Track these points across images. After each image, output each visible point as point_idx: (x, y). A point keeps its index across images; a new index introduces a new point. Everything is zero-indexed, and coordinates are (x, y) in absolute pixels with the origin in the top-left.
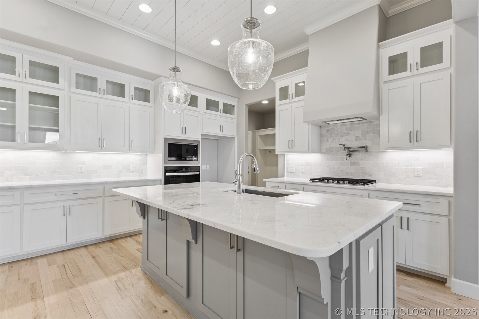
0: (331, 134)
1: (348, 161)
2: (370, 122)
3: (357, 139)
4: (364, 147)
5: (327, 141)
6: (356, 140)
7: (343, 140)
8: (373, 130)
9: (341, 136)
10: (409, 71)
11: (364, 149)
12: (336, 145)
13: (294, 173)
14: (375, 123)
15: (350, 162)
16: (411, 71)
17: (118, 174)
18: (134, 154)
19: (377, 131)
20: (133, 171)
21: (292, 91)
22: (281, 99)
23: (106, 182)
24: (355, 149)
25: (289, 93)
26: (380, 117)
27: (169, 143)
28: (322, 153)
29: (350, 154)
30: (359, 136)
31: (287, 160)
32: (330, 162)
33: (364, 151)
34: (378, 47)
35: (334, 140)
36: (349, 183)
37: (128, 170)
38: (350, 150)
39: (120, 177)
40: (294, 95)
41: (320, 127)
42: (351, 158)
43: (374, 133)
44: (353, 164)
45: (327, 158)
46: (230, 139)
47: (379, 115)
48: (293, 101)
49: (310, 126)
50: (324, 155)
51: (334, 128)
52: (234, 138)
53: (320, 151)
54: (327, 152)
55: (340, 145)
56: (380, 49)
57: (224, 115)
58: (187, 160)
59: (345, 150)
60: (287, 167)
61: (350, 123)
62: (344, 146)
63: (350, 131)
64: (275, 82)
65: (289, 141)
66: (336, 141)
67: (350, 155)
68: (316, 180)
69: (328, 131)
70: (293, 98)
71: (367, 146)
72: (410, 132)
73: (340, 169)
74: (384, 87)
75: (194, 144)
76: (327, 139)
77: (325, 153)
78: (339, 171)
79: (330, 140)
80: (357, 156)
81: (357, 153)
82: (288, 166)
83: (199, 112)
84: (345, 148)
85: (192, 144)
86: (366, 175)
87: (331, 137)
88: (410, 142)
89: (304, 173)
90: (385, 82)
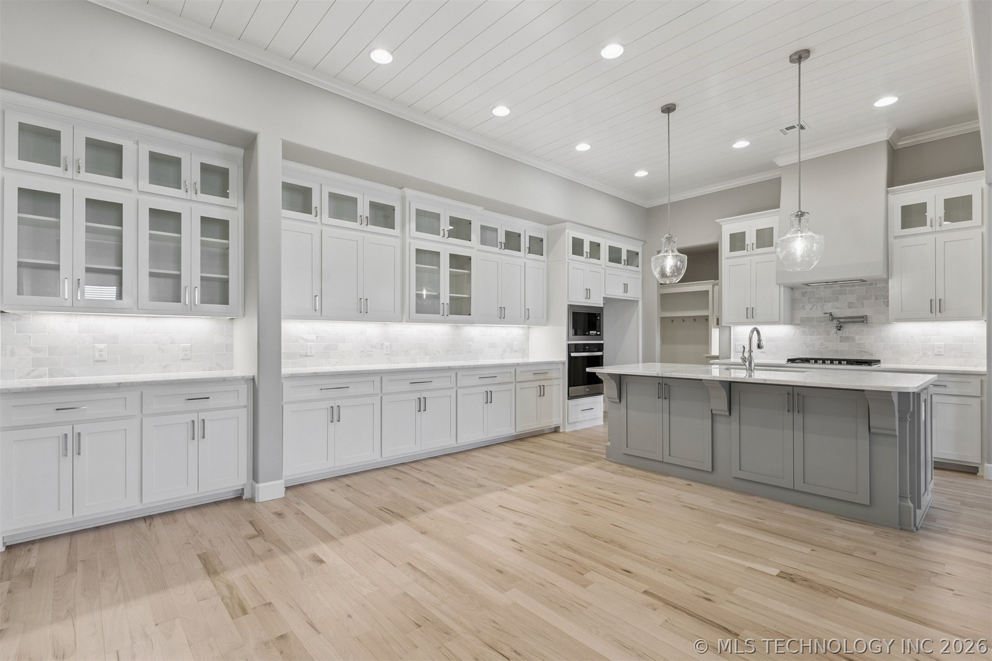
0: (809, 298)
1: (837, 335)
2: (871, 284)
3: (851, 305)
4: (862, 317)
5: (803, 308)
6: (849, 307)
7: (829, 308)
8: (875, 294)
9: (826, 302)
10: (930, 226)
11: (862, 320)
12: (817, 312)
14: (878, 285)
15: (840, 337)
16: (931, 226)
17: (502, 355)
19: (880, 296)
21: (751, 239)
22: (732, 249)
24: (847, 320)
25: (746, 243)
26: (890, 280)
27: (573, 311)
28: (795, 324)
29: (841, 327)
30: (853, 303)
31: (734, 334)
32: (808, 336)
33: (863, 322)
34: (887, 192)
35: (815, 306)
36: (847, 364)
37: (512, 348)
38: (841, 320)
39: (504, 358)
40: (755, 246)
41: (792, 288)
42: (841, 332)
43: (876, 299)
44: (843, 339)
45: (803, 331)
46: (633, 302)
47: (888, 278)
48: (754, 253)
49: (782, 289)
50: (798, 327)
51: (814, 290)
52: (638, 301)
53: (791, 322)
54: (804, 322)
55: (825, 313)
56: (889, 195)
57: (628, 269)
58: (590, 335)
59: (832, 320)
60: (735, 344)
62: (831, 315)
63: (840, 295)
64: (722, 225)
65: (747, 308)
66: (817, 308)
67: (839, 328)
68: (797, 360)
69: (804, 294)
70: (753, 250)
71: (866, 316)
72: (931, 300)
73: (825, 346)
74: (895, 244)
75: (597, 312)
76: (804, 306)
77: (799, 325)
78: (823, 348)
79: (808, 307)
80: (850, 330)
81: (850, 325)
83: (601, 265)
84: (832, 317)
85: (595, 312)
86: (864, 354)
87: (809, 303)
88: (931, 312)
90: (896, 237)
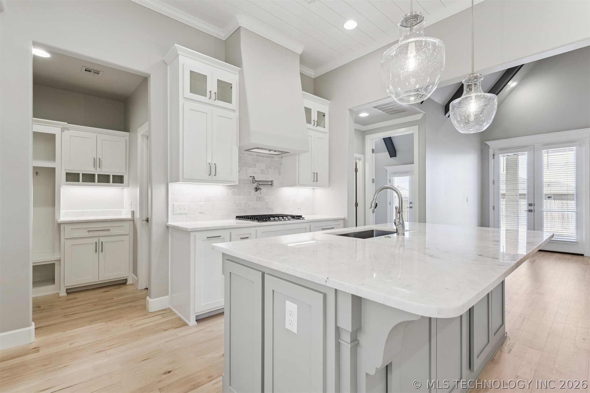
1: (255, 196)
2: (272, 157)
3: (262, 172)
7: (250, 172)
8: (274, 166)
9: (248, 167)
11: (270, 183)
12: (243, 176)
13: (187, 214)
15: (257, 197)
16: (313, 126)
21: (212, 87)
22: (192, 90)
25: (208, 89)
30: (263, 170)
32: (237, 196)
35: (241, 170)
38: (258, 183)
40: (216, 96)
42: (258, 192)
44: (259, 199)
45: (234, 191)
48: (216, 104)
55: (251, 177)
59: (253, 182)
61: (256, 154)
62: (254, 178)
63: (256, 162)
64: (178, 55)
67: (258, 189)
70: (214, 100)
71: (273, 181)
72: (313, 173)
73: (247, 205)
78: (246, 207)
80: (265, 191)
81: (265, 187)
82: (174, 204)
84: (254, 180)
86: (269, 210)
89: (203, 213)
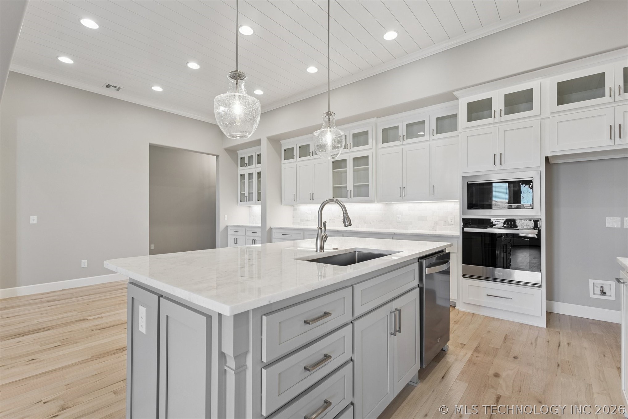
17: (434, 227)
18: (453, 202)
20: (452, 224)
23: (394, 233)
27: (469, 183)
37: (445, 222)
39: (436, 230)
75: (522, 180)
85: (520, 180)
